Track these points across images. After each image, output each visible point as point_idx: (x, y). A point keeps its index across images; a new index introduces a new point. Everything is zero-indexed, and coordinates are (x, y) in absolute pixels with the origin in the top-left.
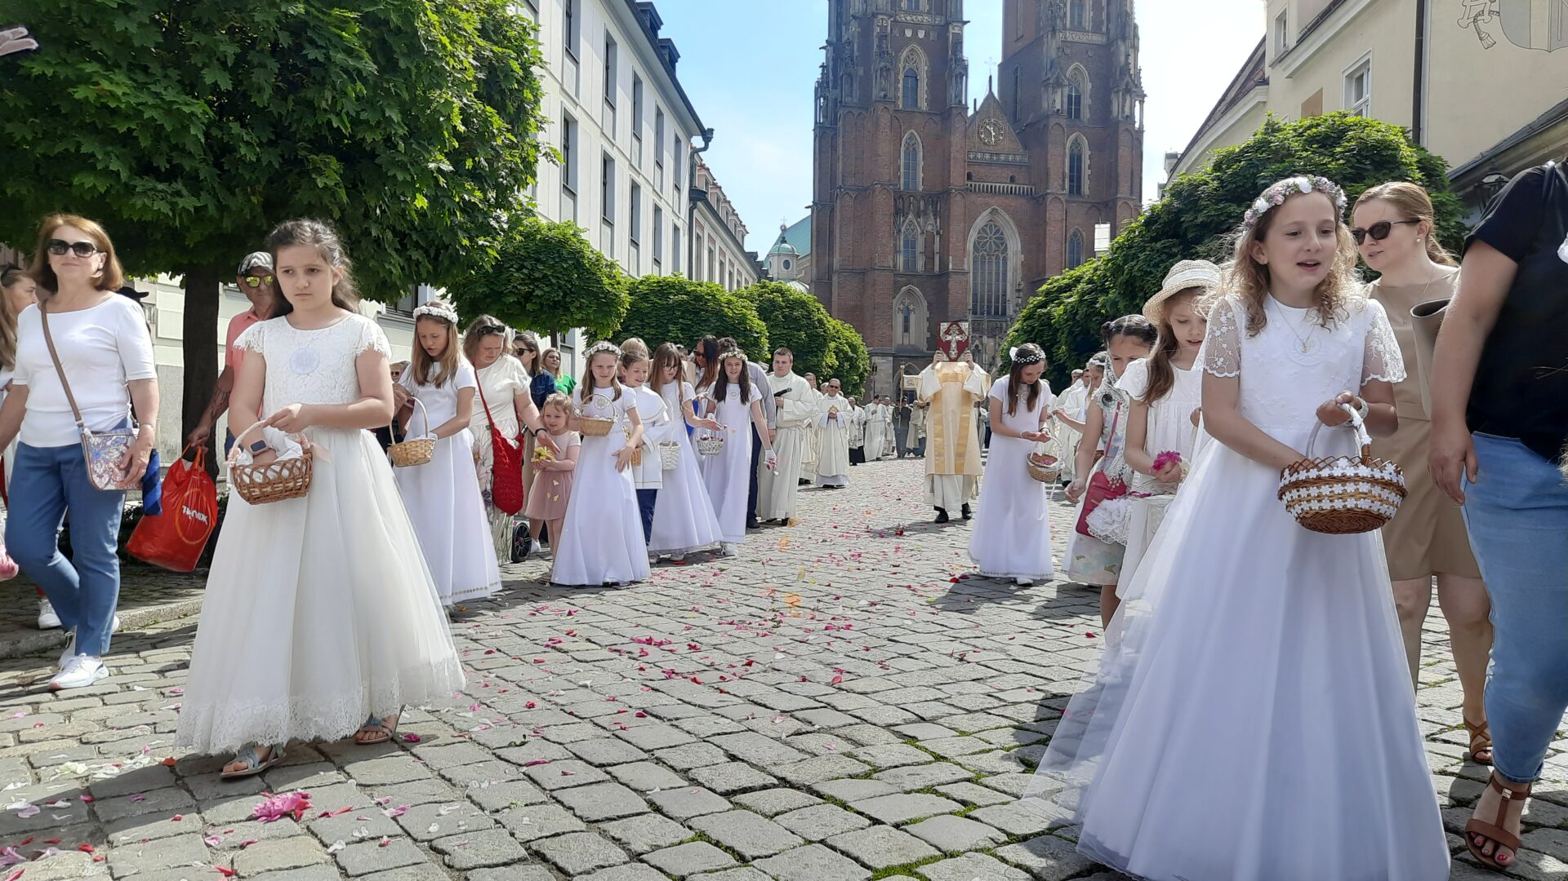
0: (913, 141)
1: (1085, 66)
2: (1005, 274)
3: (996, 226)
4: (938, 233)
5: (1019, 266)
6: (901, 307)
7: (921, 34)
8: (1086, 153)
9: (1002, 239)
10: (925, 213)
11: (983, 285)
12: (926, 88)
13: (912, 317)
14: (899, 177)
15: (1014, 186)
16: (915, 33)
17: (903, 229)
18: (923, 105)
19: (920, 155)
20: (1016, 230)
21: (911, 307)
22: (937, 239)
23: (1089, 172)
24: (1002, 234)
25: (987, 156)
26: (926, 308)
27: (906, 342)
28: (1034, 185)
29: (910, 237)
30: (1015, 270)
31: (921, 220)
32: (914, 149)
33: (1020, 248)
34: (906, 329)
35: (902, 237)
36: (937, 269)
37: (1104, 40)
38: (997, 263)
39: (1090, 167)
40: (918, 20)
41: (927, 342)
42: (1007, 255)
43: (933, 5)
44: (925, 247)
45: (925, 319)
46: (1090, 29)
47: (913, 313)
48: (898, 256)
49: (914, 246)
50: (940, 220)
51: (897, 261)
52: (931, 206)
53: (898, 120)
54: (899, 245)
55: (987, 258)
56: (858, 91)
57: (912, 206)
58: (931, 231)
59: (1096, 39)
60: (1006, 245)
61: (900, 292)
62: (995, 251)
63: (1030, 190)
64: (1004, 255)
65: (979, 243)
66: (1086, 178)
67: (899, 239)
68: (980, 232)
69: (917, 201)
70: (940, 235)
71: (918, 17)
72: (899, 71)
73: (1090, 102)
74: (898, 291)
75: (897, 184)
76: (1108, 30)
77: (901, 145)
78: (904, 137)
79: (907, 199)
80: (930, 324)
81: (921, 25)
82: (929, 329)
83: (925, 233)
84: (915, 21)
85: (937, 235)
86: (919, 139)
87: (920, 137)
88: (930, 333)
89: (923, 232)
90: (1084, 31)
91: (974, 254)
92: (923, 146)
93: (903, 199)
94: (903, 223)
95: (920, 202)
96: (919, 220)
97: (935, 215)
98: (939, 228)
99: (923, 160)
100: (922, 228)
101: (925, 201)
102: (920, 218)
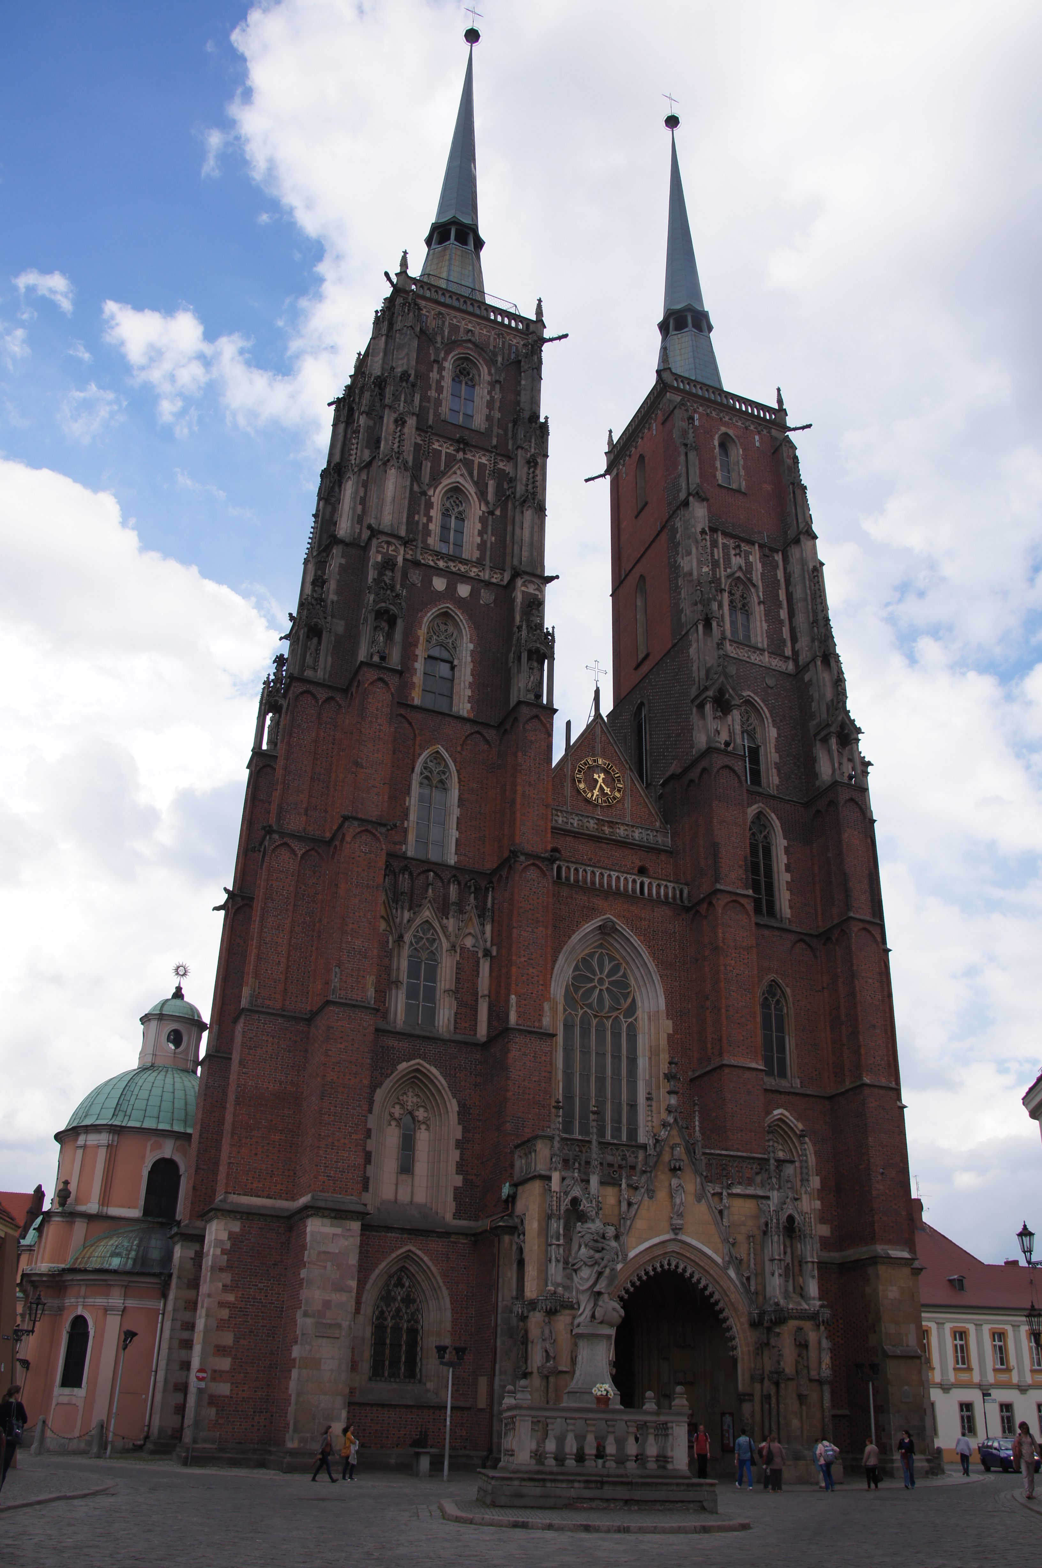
0: (440, 768)
1: (762, 701)
2: (633, 1061)
3: (611, 958)
4: (487, 953)
5: (663, 1042)
6: (397, 1111)
7: (464, 590)
8: (779, 843)
9: (627, 985)
10: (460, 909)
11: (585, 1078)
12: (469, 679)
13: (423, 1137)
14: (406, 831)
15: (647, 881)
16: (451, 589)
17: (407, 937)
18: (463, 706)
19: (454, 796)
20: (652, 966)
21: (421, 1114)
22: (485, 965)
23: (787, 877)
24: (625, 975)
25: (592, 824)
26: (453, 1118)
27: (404, 1196)
28: (687, 884)
29: (423, 955)
30: (654, 1052)
31: (451, 923)
32: (441, 782)
33: (662, 1007)
34: (406, 1168)
35: (406, 951)
36: (482, 1031)
37: (790, 667)
38: (616, 1035)
39: (788, 869)
40: (459, 569)
41: (455, 1199)
42: (636, 1020)
43: (488, 553)
44: (458, 980)
45: (452, 1143)
46: (766, 646)
47: (423, 1127)
48: (394, 992)
49: (432, 976)
50: (492, 927)
51: (390, 1003)
52: (473, 895)
53: (410, 723)
54: (398, 969)
55: (594, 1022)
56: (330, 659)
57: (430, 890)
58: (471, 949)
59: (776, 663)
60: (634, 1000)
61: (392, 1073)
62: (613, 1009)
63: (678, 892)
64: (630, 1020)
65: (577, 989)
66: (783, 886)
67: (399, 955)
68: (577, 968)
69: (443, 882)
70: (492, 957)
71: (460, 565)
72: (417, 641)
73: (777, 760)
74: (389, 1072)
75: (401, 843)
76: (796, 653)
77: (413, 771)
78: (420, 755)
79: (419, 874)
80: (462, 1154)
81: (464, 578)
82: (461, 1168)
83: (458, 951)
84: (454, 569)
85: (485, 956)
86: (453, 764)
87: (455, 761)
88: (461, 1177)
89: (453, 947)
90: (755, 648)
91: (565, 1010)
92: (459, 778)
93: (411, 874)
94: (409, 921)
95: (449, 883)
96: (445, 921)
97: (481, 916)
98: (489, 944)
99: (459, 806)
100: (452, 939)
101: (459, 884)
102: (447, 918)
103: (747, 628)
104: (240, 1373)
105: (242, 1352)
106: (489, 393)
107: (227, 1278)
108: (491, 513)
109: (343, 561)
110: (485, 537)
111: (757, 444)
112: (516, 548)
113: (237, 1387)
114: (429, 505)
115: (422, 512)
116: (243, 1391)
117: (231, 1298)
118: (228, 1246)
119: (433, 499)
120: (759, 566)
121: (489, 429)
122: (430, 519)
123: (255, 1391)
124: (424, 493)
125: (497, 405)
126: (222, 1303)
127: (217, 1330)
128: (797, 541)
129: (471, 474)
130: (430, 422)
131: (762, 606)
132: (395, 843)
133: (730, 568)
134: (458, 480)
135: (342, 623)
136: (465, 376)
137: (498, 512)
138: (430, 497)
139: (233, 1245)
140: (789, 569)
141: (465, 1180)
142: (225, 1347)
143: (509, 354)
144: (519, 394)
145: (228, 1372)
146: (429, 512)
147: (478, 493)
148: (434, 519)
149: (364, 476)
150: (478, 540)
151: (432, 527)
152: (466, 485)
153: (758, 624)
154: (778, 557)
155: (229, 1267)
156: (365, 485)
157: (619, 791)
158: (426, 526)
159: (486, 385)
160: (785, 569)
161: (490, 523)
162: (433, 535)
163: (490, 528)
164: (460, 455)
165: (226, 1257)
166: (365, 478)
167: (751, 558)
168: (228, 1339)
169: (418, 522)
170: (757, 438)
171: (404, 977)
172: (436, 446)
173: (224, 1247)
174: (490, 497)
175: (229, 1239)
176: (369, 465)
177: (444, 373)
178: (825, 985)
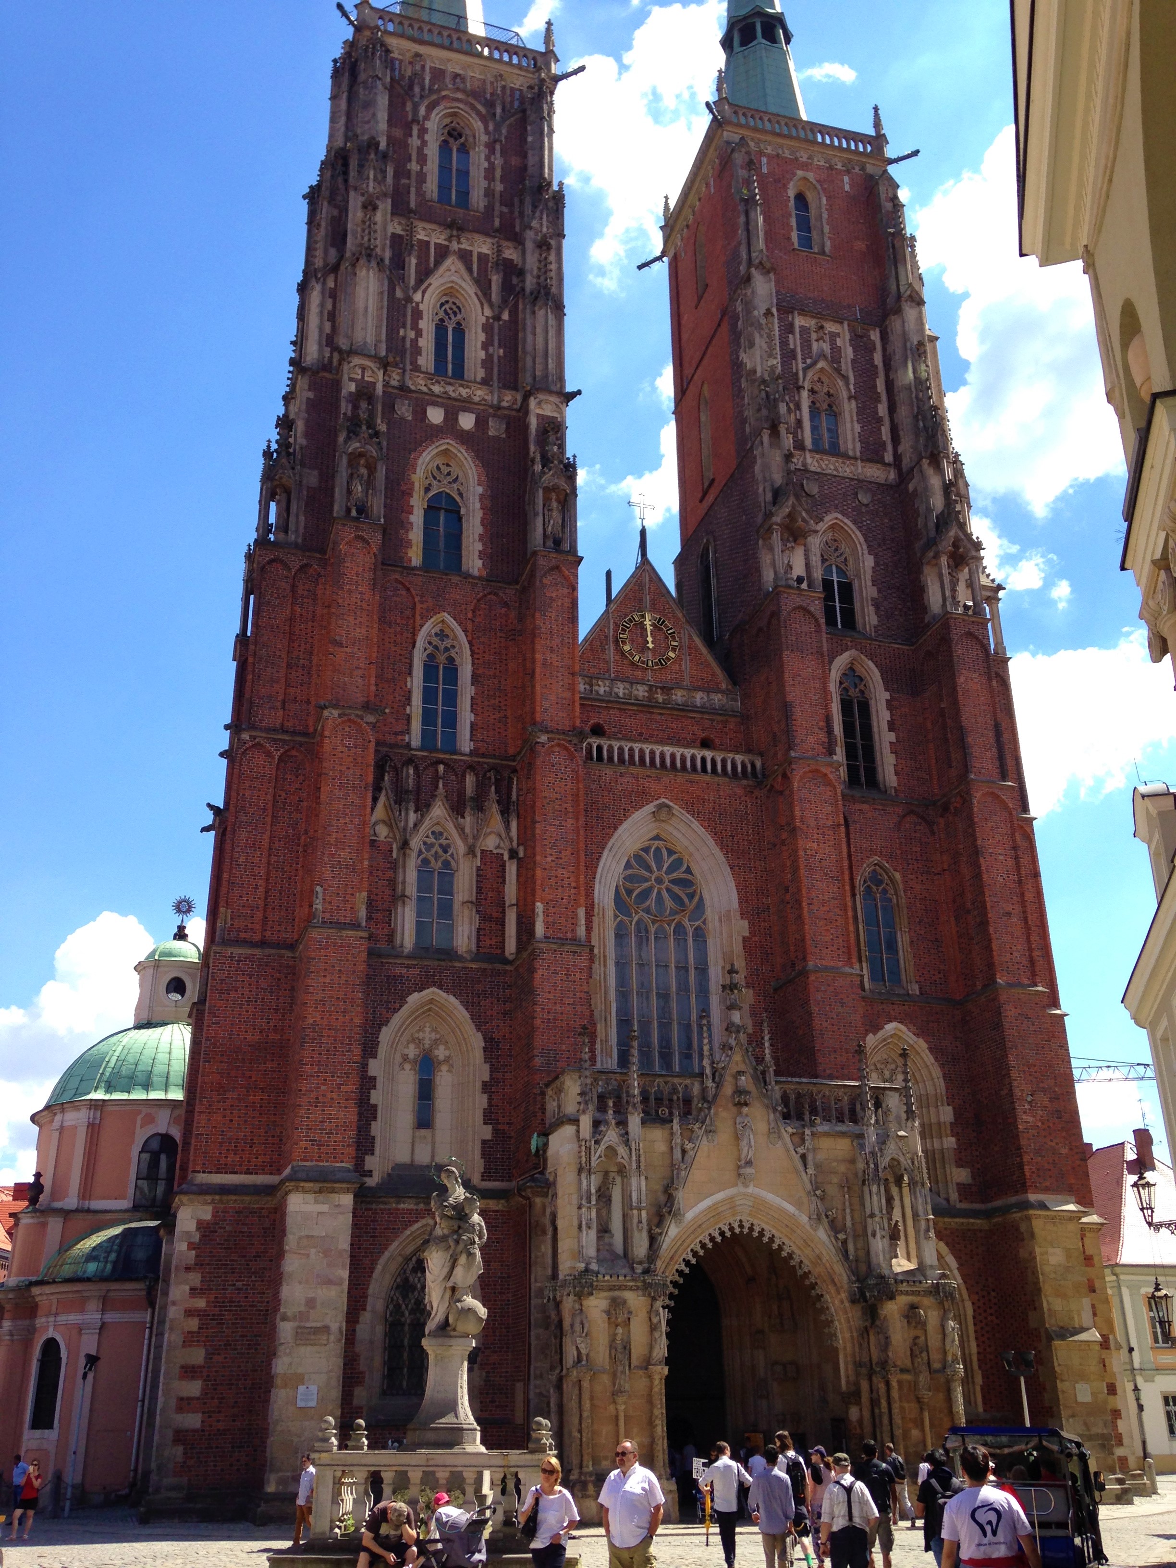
0: (447, 643)
1: (855, 522)
3: (671, 852)
4: (513, 854)
5: (738, 948)
6: (412, 1053)
7: (467, 421)
8: (880, 696)
9: (690, 882)
10: (479, 805)
12: (480, 530)
13: (443, 1080)
14: (408, 718)
15: (710, 754)
16: (451, 417)
17: (416, 843)
18: (474, 563)
19: (466, 671)
20: (720, 859)
22: (512, 869)
23: (892, 737)
24: (688, 871)
25: (642, 691)
27: (422, 1157)
28: (761, 754)
29: (437, 865)
30: (728, 960)
31: (467, 822)
32: (451, 660)
33: (735, 904)
34: (425, 1121)
36: (511, 946)
37: (892, 475)
38: (681, 943)
39: (892, 727)
40: (460, 395)
41: (483, 1155)
42: (704, 922)
43: (495, 371)
44: (479, 890)
45: (479, 1085)
46: (858, 454)
47: (444, 1068)
48: (400, 909)
49: (447, 888)
50: (518, 823)
51: (396, 923)
52: (493, 788)
53: (408, 589)
54: (404, 882)
55: (653, 929)
56: (302, 518)
57: (441, 786)
58: (495, 851)
59: (873, 472)
60: (701, 899)
61: (401, 1006)
62: (674, 913)
63: (749, 766)
64: (697, 923)
65: (629, 892)
66: (887, 749)
67: (404, 867)
68: (628, 865)
69: (456, 775)
70: (520, 860)
71: (461, 389)
72: (412, 490)
73: (875, 595)
74: (397, 1005)
75: (402, 733)
76: (897, 457)
77: (414, 646)
78: (422, 626)
79: (425, 768)
80: (490, 1099)
81: (466, 405)
82: (489, 1117)
83: (479, 855)
84: (453, 395)
85: (511, 858)
86: (463, 634)
87: (465, 631)
88: (490, 1127)
89: (471, 851)
90: (845, 456)
91: (616, 916)
92: (471, 650)
93: (416, 769)
94: (415, 825)
95: (464, 776)
96: (461, 821)
97: (505, 813)
98: (515, 844)
99: (473, 684)
100: (471, 841)
101: (477, 775)
102: (463, 817)
103: (834, 432)
104: (213, 1398)
105: (216, 1372)
106: (488, 158)
107: (195, 1278)
108: (497, 318)
109: (311, 395)
110: (491, 350)
111: (847, 188)
112: (529, 360)
113: (210, 1417)
114: (418, 315)
115: (409, 326)
116: (218, 1421)
117: (201, 1303)
118: (196, 1238)
119: (421, 307)
120: (850, 350)
121: (490, 208)
122: (419, 333)
123: (234, 1421)
124: (409, 299)
125: (498, 173)
126: (190, 1311)
127: (183, 1346)
128: (898, 311)
129: (470, 270)
130: (413, 205)
131: (853, 403)
132: (396, 734)
133: (811, 357)
134: (454, 278)
135: (316, 473)
136: (456, 139)
137: (505, 316)
138: (417, 304)
139: (203, 1236)
140: (889, 350)
141: (495, 1130)
142: (193, 1367)
143: (512, 102)
144: (525, 156)
145: (198, 1399)
146: (417, 324)
147: (479, 293)
148: (424, 334)
149: (331, 284)
150: (482, 354)
151: (422, 342)
152: (463, 284)
153: (848, 425)
154: (875, 336)
155: (199, 1265)
156: (333, 295)
157: (674, 650)
158: (414, 342)
159: (482, 148)
160: (884, 350)
161: (496, 330)
162: (424, 353)
163: (496, 338)
164: (455, 246)
165: (194, 1252)
166: (332, 286)
167: (839, 342)
168: (197, 1356)
169: (404, 338)
170: (846, 179)
171: (412, 889)
172: (421, 236)
173: (192, 1240)
174: (495, 297)
175: (198, 1229)
176: (335, 269)
177: (427, 137)
178: (946, 867)
